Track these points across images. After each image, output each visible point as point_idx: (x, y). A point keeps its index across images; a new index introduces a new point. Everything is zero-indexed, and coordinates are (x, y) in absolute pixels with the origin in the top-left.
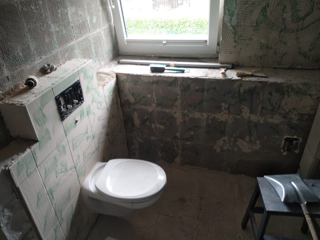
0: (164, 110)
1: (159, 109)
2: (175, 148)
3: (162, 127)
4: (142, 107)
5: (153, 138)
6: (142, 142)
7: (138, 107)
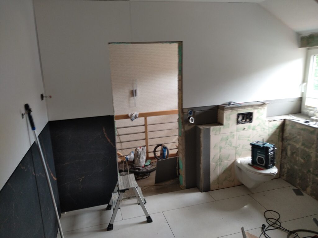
0: (306, 149)
1: (303, 147)
2: (308, 180)
3: (302, 161)
4: (293, 143)
5: (296, 167)
6: (289, 168)
7: (291, 142)
